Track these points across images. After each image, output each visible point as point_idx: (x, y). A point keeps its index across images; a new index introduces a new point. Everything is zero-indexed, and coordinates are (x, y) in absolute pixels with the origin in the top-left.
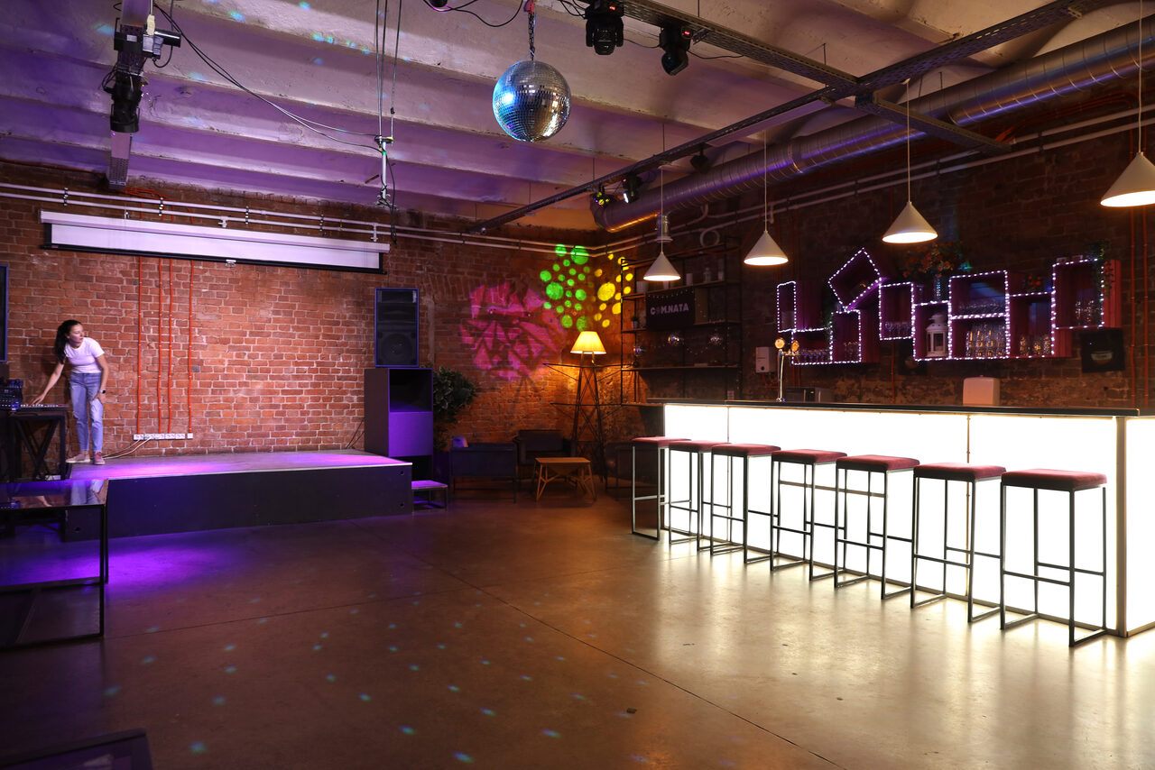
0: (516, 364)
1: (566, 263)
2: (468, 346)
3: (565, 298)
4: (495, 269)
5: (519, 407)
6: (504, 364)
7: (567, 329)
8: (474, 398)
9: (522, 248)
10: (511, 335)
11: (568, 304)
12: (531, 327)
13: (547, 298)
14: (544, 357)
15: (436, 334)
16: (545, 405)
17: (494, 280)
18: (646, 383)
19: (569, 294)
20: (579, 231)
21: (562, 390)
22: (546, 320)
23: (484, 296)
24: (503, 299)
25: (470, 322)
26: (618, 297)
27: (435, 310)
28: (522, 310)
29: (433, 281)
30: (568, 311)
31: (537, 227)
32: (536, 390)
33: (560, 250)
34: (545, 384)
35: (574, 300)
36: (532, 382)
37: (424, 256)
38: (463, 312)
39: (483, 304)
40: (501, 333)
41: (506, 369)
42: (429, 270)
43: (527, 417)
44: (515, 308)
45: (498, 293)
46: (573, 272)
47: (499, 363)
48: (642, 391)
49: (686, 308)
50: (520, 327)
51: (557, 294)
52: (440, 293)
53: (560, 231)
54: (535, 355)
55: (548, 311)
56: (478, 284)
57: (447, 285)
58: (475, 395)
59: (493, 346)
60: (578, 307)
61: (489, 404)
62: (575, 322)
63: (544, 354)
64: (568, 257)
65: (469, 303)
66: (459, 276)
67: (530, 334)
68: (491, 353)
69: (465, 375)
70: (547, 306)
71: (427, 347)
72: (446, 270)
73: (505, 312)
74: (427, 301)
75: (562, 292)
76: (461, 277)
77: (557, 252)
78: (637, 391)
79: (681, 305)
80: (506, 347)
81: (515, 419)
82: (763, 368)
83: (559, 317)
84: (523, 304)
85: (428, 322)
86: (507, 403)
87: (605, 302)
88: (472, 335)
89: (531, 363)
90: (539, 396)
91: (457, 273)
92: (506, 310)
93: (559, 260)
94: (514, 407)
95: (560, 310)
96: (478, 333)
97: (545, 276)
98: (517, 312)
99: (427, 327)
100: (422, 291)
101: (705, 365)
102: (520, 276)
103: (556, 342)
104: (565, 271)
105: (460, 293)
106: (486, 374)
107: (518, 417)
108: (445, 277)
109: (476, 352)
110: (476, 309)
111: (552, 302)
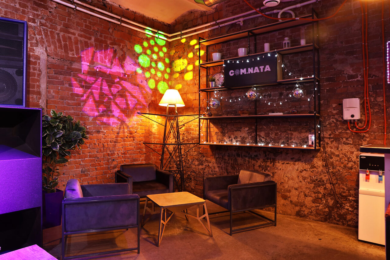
0: (117, 112)
1: (152, 42)
2: (77, 95)
3: (151, 67)
4: (101, 36)
5: (119, 145)
6: (107, 112)
7: (152, 89)
8: (84, 140)
9: (123, 24)
10: (114, 90)
11: (153, 71)
12: (127, 85)
13: (139, 65)
14: (136, 109)
15: (48, 82)
16: (137, 144)
17: (101, 45)
18: (217, 128)
19: (153, 65)
20: (160, 23)
21: (149, 133)
22: (139, 81)
23: (93, 56)
24: (107, 61)
25: (80, 75)
26: (190, 67)
27: (48, 61)
28: (122, 71)
29: (46, 35)
30: (153, 77)
31: (133, 12)
32: (131, 133)
33: (148, 32)
34: (137, 128)
35: (156, 69)
36: (128, 127)
37: (37, 10)
38: (73, 67)
39: (92, 62)
40: (106, 88)
41: (109, 116)
42: (42, 24)
43: (124, 154)
44: (116, 69)
45: (103, 55)
46: (156, 49)
47: (103, 111)
48: (213, 134)
49: (268, 68)
50: (121, 85)
51: (146, 63)
52: (52, 47)
53: (148, 19)
54: (131, 106)
55: (140, 75)
56: (87, 45)
57: (59, 41)
58: (86, 138)
59: (99, 97)
60: (159, 75)
61: (95, 144)
62: (156, 85)
63: (138, 106)
64: (153, 38)
65: (80, 59)
66: (70, 35)
67: (127, 90)
68: (98, 103)
69: (75, 120)
70: (139, 71)
71: (39, 93)
72: (59, 28)
73: (108, 71)
74: (39, 51)
75: (150, 62)
76: (73, 37)
77: (147, 32)
78: (208, 134)
79: (262, 67)
80: (110, 99)
81: (116, 156)
82: (353, 116)
83: (147, 80)
84: (122, 67)
85: (40, 71)
86: (109, 143)
87: (178, 72)
88: (82, 87)
89: (127, 112)
90: (133, 137)
91: (69, 32)
92: (109, 70)
93: (148, 40)
94: (115, 146)
95: (147, 75)
96: (87, 86)
97: (138, 49)
98: (117, 72)
99: (39, 75)
100: (34, 41)
101: (281, 114)
102: (120, 45)
103: (145, 98)
104: (151, 47)
105: (72, 50)
106: (93, 120)
107: (118, 154)
108: (58, 34)
109: (85, 101)
110: (85, 66)
111: (142, 68)
